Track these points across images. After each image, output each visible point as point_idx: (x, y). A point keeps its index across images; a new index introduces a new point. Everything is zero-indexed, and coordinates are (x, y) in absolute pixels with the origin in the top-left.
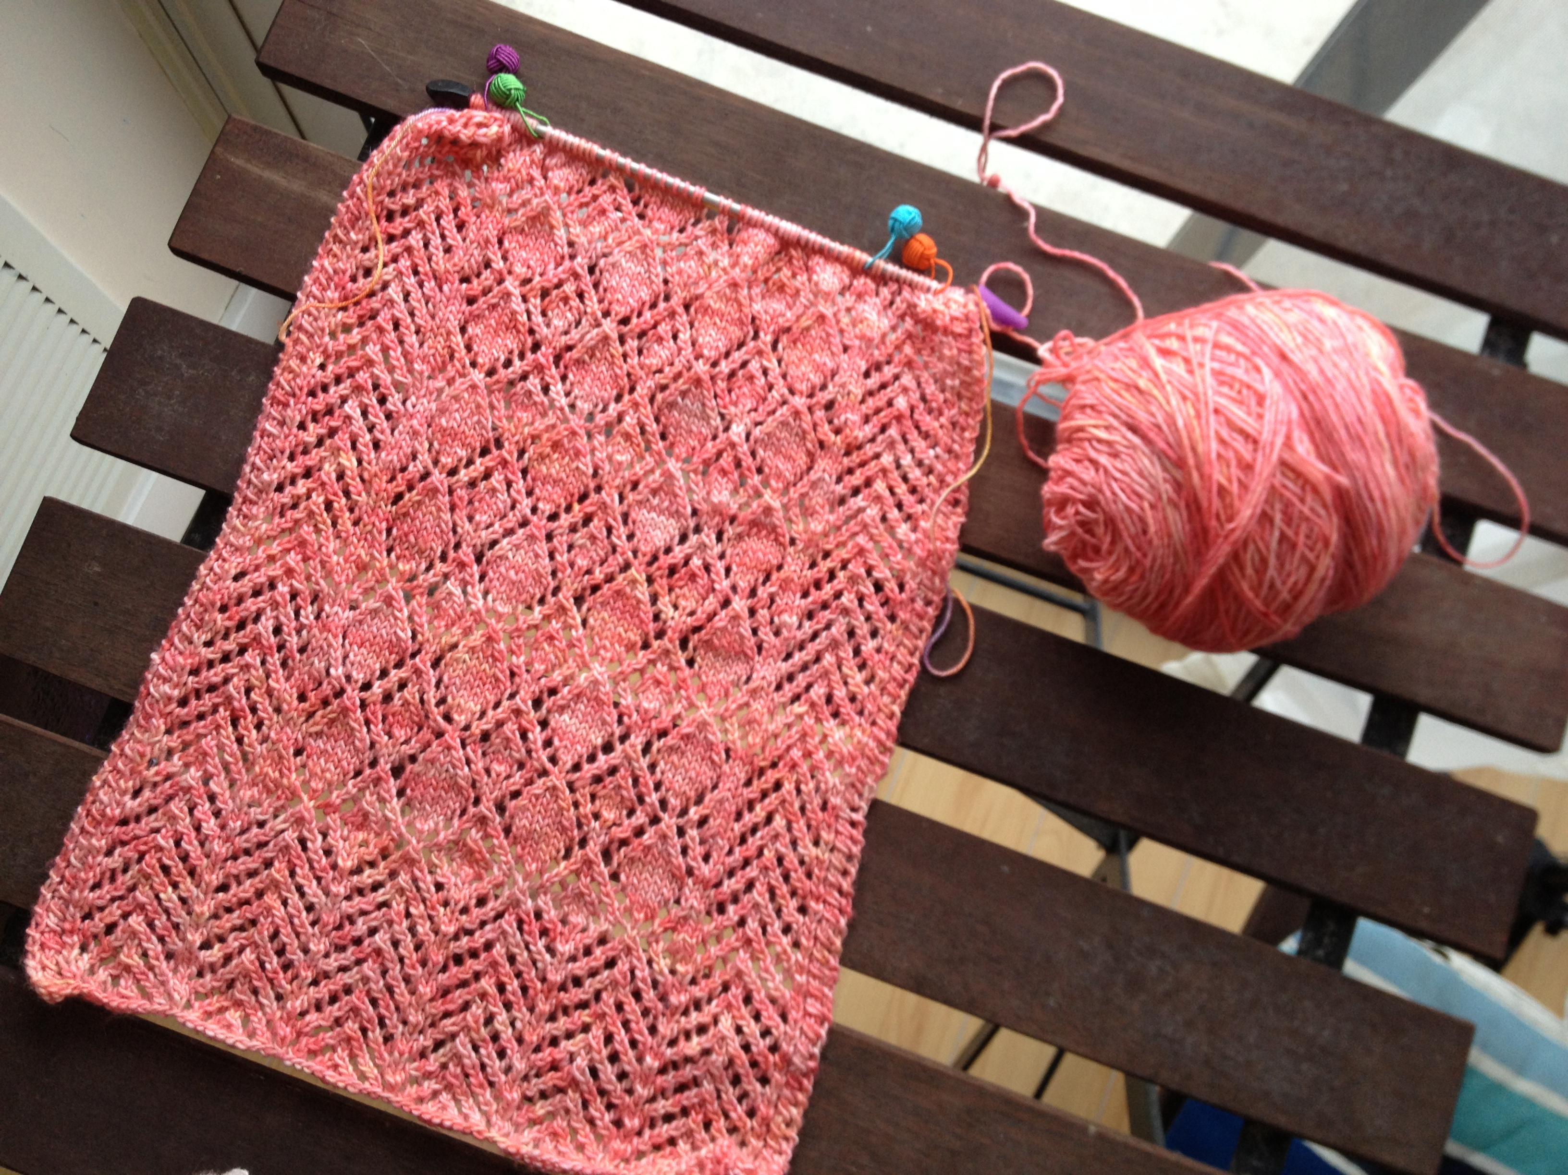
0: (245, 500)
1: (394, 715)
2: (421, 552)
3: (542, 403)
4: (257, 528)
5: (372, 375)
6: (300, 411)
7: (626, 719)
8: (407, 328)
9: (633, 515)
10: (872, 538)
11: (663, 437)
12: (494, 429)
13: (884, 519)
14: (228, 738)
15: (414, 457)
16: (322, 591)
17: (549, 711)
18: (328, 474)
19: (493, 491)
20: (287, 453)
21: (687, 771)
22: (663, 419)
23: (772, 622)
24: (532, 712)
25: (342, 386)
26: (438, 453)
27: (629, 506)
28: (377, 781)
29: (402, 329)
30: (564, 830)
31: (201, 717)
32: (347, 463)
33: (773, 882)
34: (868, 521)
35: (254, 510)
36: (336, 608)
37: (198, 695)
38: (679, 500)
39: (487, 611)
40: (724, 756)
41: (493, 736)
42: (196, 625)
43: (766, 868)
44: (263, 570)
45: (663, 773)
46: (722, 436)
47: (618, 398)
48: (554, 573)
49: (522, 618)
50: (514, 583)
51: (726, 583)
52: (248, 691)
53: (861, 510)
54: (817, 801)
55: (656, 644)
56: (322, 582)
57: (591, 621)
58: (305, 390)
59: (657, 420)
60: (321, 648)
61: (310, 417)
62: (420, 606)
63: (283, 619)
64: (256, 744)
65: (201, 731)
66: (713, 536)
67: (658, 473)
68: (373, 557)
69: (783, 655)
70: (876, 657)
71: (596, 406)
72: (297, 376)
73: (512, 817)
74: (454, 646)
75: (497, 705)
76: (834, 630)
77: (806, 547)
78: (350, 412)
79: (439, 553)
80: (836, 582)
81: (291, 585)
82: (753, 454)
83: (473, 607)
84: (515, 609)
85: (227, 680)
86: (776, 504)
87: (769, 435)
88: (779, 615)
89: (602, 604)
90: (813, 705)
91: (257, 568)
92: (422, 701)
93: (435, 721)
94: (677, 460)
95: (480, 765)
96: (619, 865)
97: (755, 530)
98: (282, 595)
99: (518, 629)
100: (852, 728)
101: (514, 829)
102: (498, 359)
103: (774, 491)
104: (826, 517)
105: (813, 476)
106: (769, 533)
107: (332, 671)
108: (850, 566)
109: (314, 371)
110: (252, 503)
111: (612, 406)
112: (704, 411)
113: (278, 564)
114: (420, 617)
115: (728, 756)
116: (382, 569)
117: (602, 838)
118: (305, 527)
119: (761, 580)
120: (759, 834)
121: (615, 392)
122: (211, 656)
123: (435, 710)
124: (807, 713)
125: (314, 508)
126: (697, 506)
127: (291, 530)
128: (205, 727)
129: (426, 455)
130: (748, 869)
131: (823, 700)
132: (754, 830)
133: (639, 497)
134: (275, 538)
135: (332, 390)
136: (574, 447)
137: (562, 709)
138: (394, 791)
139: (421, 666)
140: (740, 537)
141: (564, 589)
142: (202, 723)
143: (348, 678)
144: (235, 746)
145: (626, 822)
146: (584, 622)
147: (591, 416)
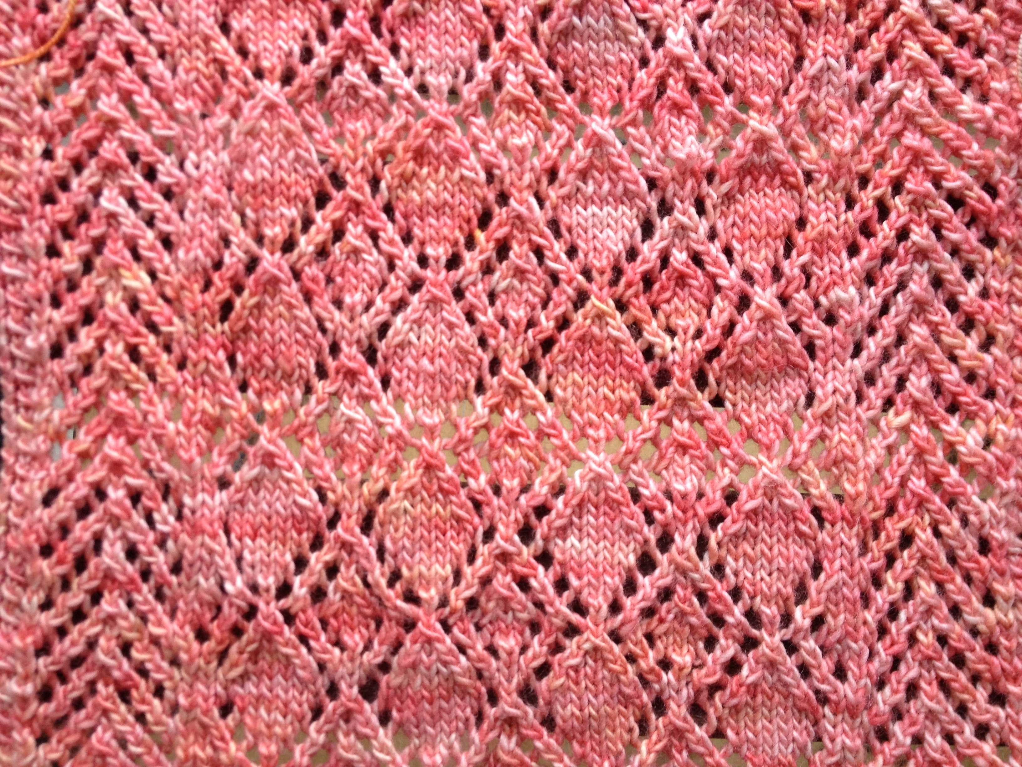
0: (18, 385)
1: (336, 616)
2: (287, 376)
3: (378, 98)
4: (48, 420)
5: (123, 142)
6: (40, 230)
7: (657, 514)
8: (145, 53)
9: (565, 219)
10: (924, 131)
11: (569, 88)
12: (323, 161)
13: (933, 96)
14: (125, 722)
15: (226, 241)
16: (171, 478)
17: (546, 539)
18: (115, 308)
19: (356, 252)
20: (46, 297)
21: (770, 562)
22: (560, 60)
23: (817, 304)
24: (524, 549)
25: (86, 173)
26: (257, 224)
27: (555, 208)
28: (348, 716)
29: (139, 58)
30: (626, 701)
31: (78, 704)
32: (134, 284)
33: (944, 675)
34: (913, 107)
35: (35, 395)
36: (200, 497)
37: (62, 677)
38: (623, 174)
39: (410, 427)
40: (814, 522)
41: (483, 599)
42: (20, 583)
43: (930, 659)
44: (79, 477)
45: (736, 574)
46: (655, 57)
47: (484, 53)
48: (483, 342)
49: (462, 423)
50: (432, 376)
51: (734, 273)
52: (126, 648)
53: (897, 95)
54: (972, 544)
55: (662, 394)
56: (166, 466)
57: (558, 391)
58: (36, 197)
59: (552, 64)
60: (201, 559)
61: (59, 235)
62: (314, 451)
63: (133, 536)
64: (165, 718)
65: (86, 725)
66: (693, 210)
67: (579, 145)
68: (224, 406)
69: (851, 348)
70: (987, 306)
71: (456, 75)
72: (17, 180)
73: (549, 703)
74: (384, 493)
75: (472, 557)
76: (913, 287)
77: (834, 180)
78: (111, 207)
79: (313, 369)
80: (893, 215)
81: (127, 485)
82: (710, 65)
83: (389, 429)
84: (447, 412)
85: (92, 644)
86: (771, 129)
87: (724, 28)
88: (825, 293)
89: (564, 362)
90: (917, 406)
91: (70, 478)
92: (367, 584)
93: (396, 608)
94: (602, 116)
95: (480, 647)
96: (719, 719)
97: (748, 180)
98: (118, 503)
99: (462, 441)
100: (987, 422)
101: (559, 721)
102: (290, 54)
103: (761, 111)
104: (849, 124)
105: (809, 68)
106: (771, 179)
107: (229, 587)
108: (909, 185)
109: (38, 164)
110: (29, 385)
111: (479, 66)
112: (616, 26)
113: (97, 460)
114: (321, 467)
115: (821, 521)
116: (243, 418)
117: (684, 693)
118: (113, 396)
119: (781, 251)
120: (903, 616)
121: (475, 44)
122: (56, 622)
123: (391, 593)
124: (912, 420)
125: (114, 364)
126: (652, 173)
127: (97, 405)
128: (88, 717)
129: (242, 234)
130: (903, 667)
131: (931, 394)
132: (893, 614)
133: (564, 191)
134: (78, 425)
135: (75, 183)
136: (448, 148)
137: (563, 532)
138: (375, 720)
139: (348, 537)
140: (729, 198)
141: (506, 360)
142: (83, 713)
143: (254, 588)
144: (139, 729)
145: (709, 658)
146: (549, 396)
147: (454, 93)
